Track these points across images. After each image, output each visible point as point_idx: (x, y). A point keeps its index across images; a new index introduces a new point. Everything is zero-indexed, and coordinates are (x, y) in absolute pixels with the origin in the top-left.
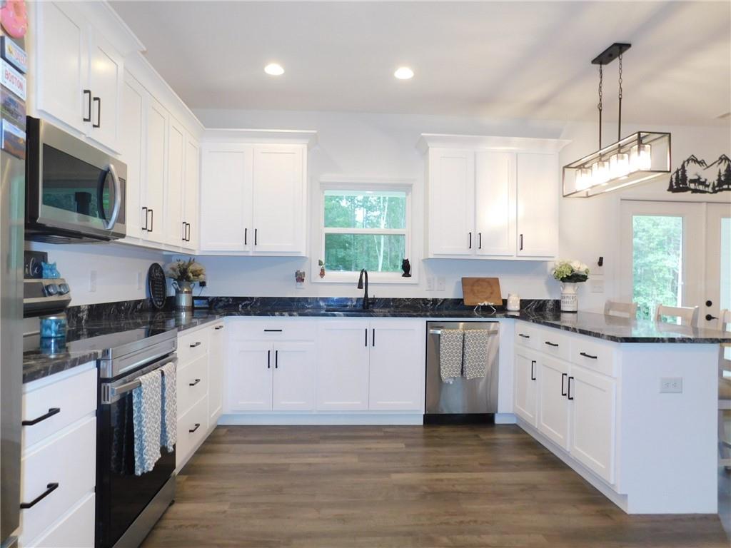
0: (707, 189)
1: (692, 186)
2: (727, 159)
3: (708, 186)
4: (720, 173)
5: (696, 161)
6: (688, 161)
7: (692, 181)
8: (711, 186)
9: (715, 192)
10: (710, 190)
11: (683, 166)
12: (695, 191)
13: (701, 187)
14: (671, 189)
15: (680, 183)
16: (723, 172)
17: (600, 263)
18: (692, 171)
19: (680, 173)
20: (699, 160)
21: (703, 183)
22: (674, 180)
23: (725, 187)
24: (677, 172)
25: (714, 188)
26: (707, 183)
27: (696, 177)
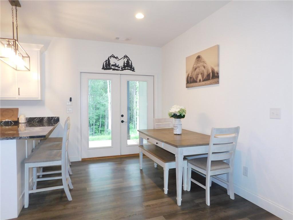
0: (119, 69)
1: (113, 67)
2: (127, 57)
3: (120, 68)
4: (124, 62)
5: (114, 57)
6: (111, 57)
7: (112, 65)
8: (121, 68)
9: (123, 70)
10: (120, 69)
11: (109, 59)
12: (114, 69)
13: (116, 68)
14: (103, 68)
15: (107, 66)
17: (71, 100)
18: (113, 61)
19: (107, 62)
20: (116, 57)
21: (117, 66)
22: (105, 65)
23: (127, 68)
24: (106, 61)
25: (122, 68)
26: (119, 66)
27: (115, 64)
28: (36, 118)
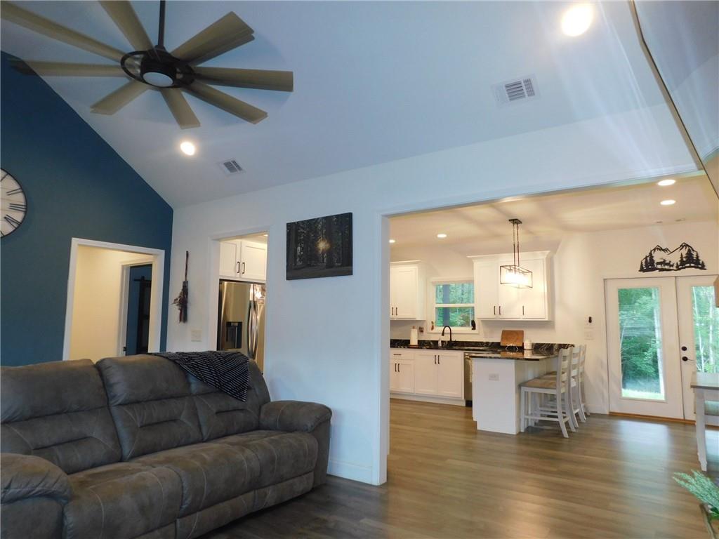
0: (671, 268)
1: (659, 266)
2: (687, 245)
3: (672, 266)
4: (682, 256)
5: (661, 249)
6: (654, 250)
7: (658, 263)
8: (675, 265)
9: (679, 269)
10: (675, 268)
11: (651, 254)
12: (661, 270)
13: (667, 267)
14: (642, 270)
15: (649, 265)
16: (684, 255)
17: (590, 321)
18: (658, 257)
19: (648, 258)
20: (663, 248)
21: (668, 264)
22: (644, 264)
23: (688, 265)
24: (646, 258)
25: (677, 266)
26: (671, 264)
27: (662, 261)
28: (543, 344)
